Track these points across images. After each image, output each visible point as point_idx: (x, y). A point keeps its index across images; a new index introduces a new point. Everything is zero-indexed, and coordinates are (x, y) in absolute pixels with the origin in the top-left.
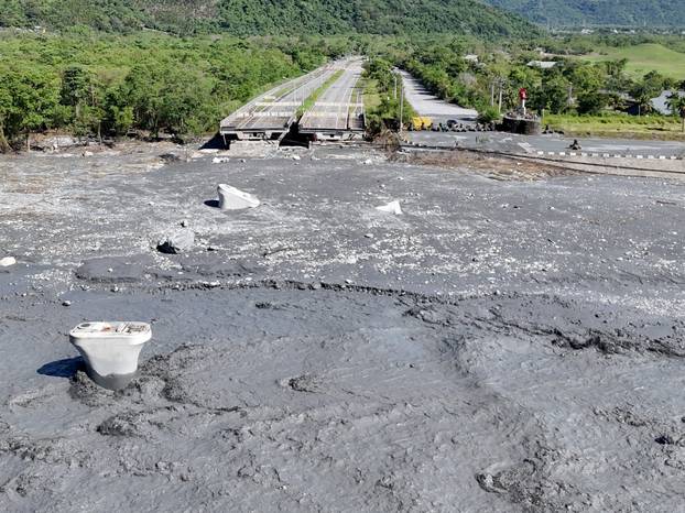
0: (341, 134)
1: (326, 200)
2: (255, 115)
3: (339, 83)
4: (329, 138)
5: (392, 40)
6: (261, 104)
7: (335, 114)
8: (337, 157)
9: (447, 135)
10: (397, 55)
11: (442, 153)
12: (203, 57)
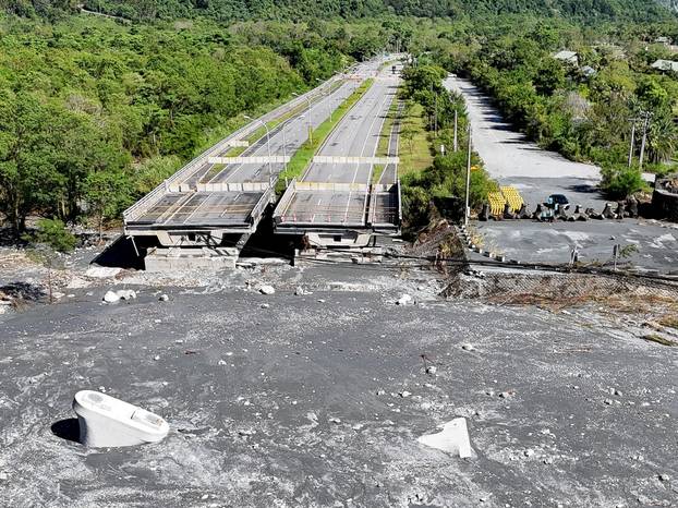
0: (354, 236)
1: (312, 416)
2: (201, 188)
3: (361, 109)
4: (332, 242)
5: (446, 26)
6: (219, 160)
7: (344, 188)
8: (346, 286)
9: (552, 230)
10: (455, 52)
11: (547, 278)
12: (134, 65)
